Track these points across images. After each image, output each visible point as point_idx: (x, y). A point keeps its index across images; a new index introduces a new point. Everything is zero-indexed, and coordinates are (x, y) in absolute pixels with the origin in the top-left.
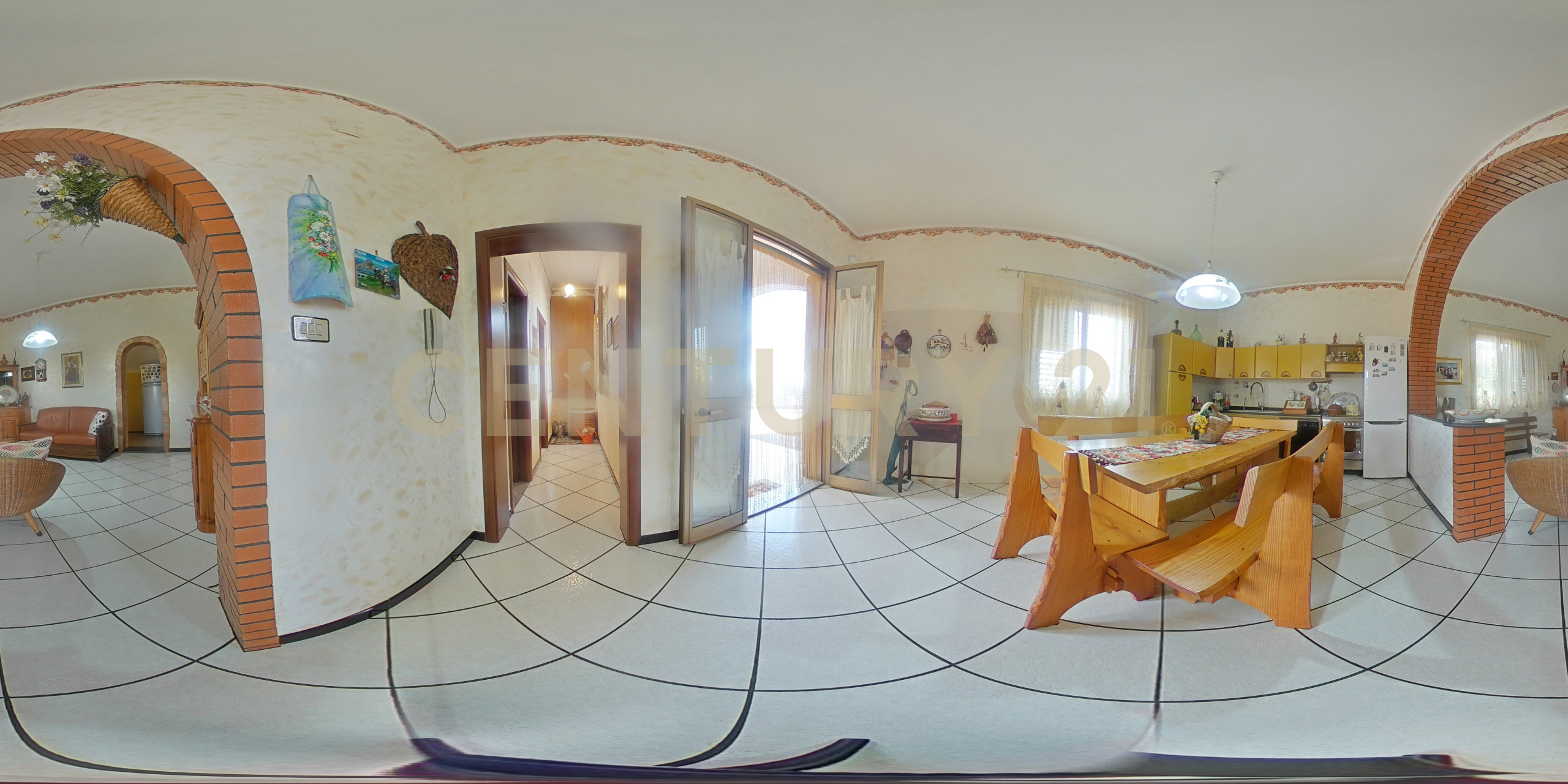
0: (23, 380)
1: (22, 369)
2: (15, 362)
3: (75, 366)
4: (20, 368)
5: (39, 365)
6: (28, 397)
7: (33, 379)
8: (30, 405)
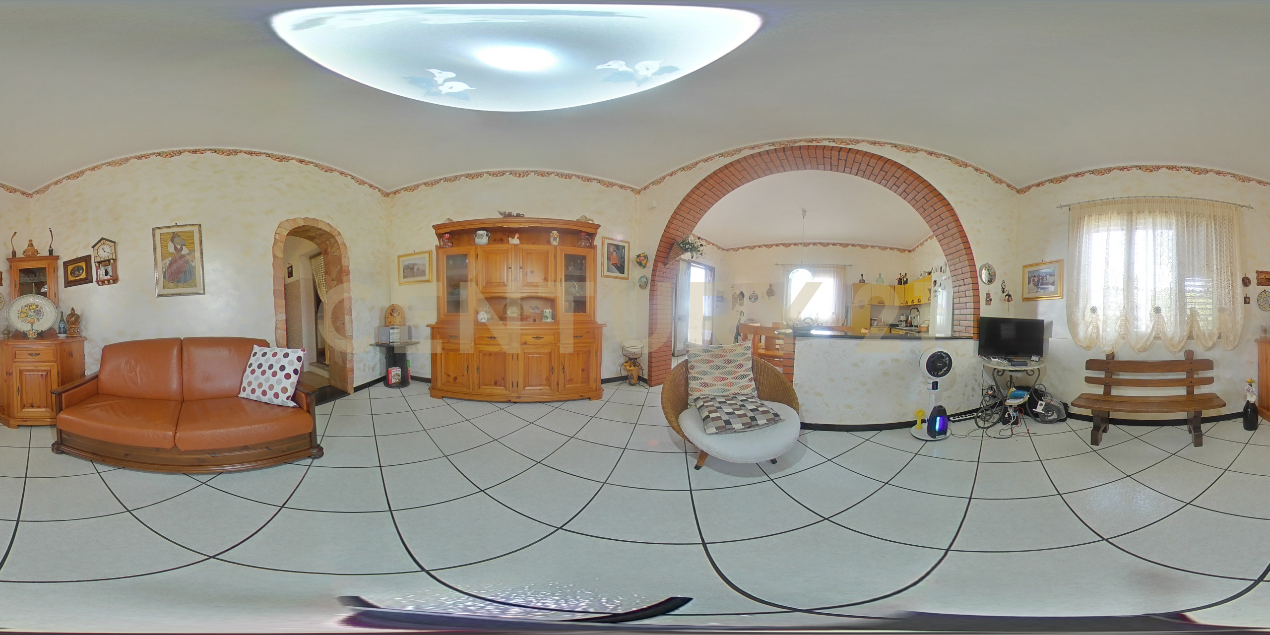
0: (68, 284)
1: (66, 264)
2: (51, 252)
3: (185, 251)
4: (60, 263)
5: (101, 253)
6: (78, 317)
7: (88, 280)
8: (83, 334)
